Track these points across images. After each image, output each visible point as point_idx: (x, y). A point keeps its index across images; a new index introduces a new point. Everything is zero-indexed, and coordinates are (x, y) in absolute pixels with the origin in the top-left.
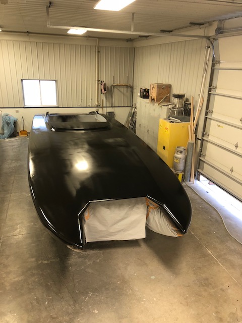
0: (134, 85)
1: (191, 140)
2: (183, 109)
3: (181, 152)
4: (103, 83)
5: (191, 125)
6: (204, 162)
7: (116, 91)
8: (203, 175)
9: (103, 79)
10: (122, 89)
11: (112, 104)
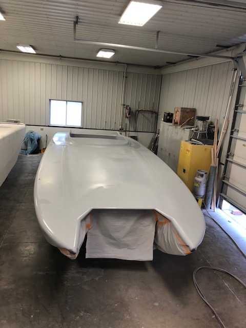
0: (159, 111)
1: (214, 163)
2: (206, 132)
3: (202, 176)
4: (128, 108)
5: (214, 149)
6: (228, 185)
7: (140, 116)
8: (226, 199)
9: (129, 103)
10: (147, 115)
11: (136, 129)
